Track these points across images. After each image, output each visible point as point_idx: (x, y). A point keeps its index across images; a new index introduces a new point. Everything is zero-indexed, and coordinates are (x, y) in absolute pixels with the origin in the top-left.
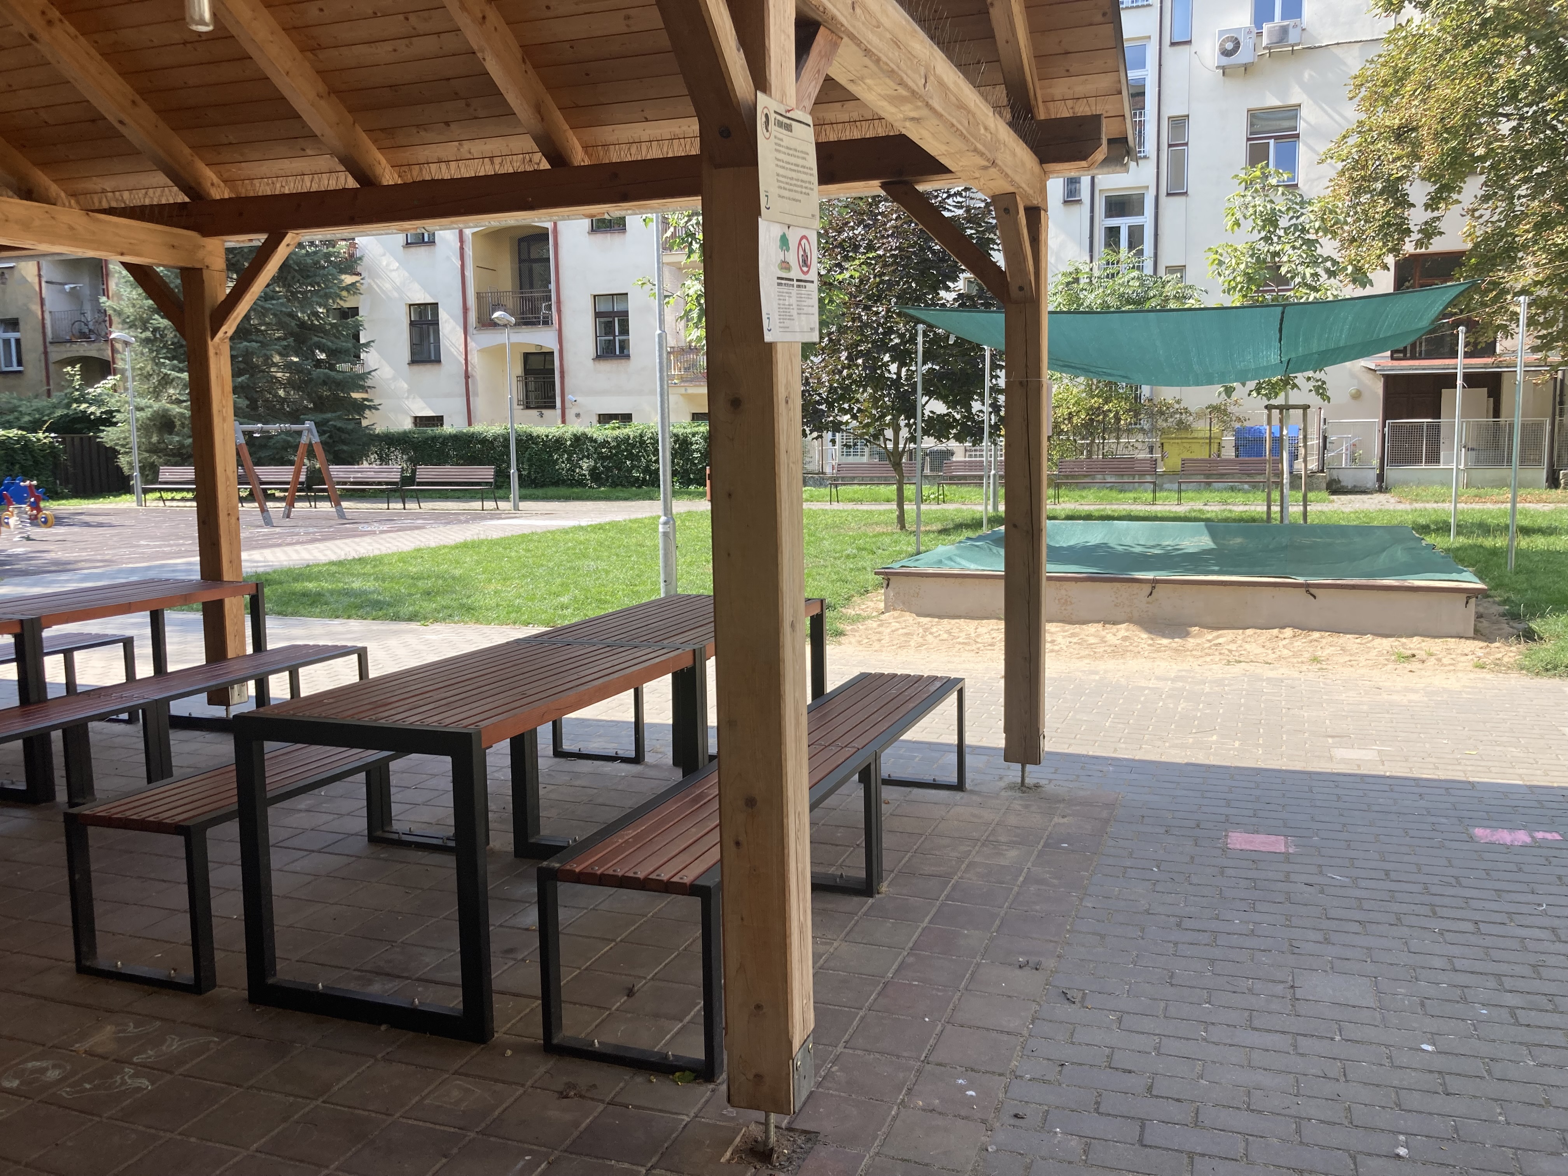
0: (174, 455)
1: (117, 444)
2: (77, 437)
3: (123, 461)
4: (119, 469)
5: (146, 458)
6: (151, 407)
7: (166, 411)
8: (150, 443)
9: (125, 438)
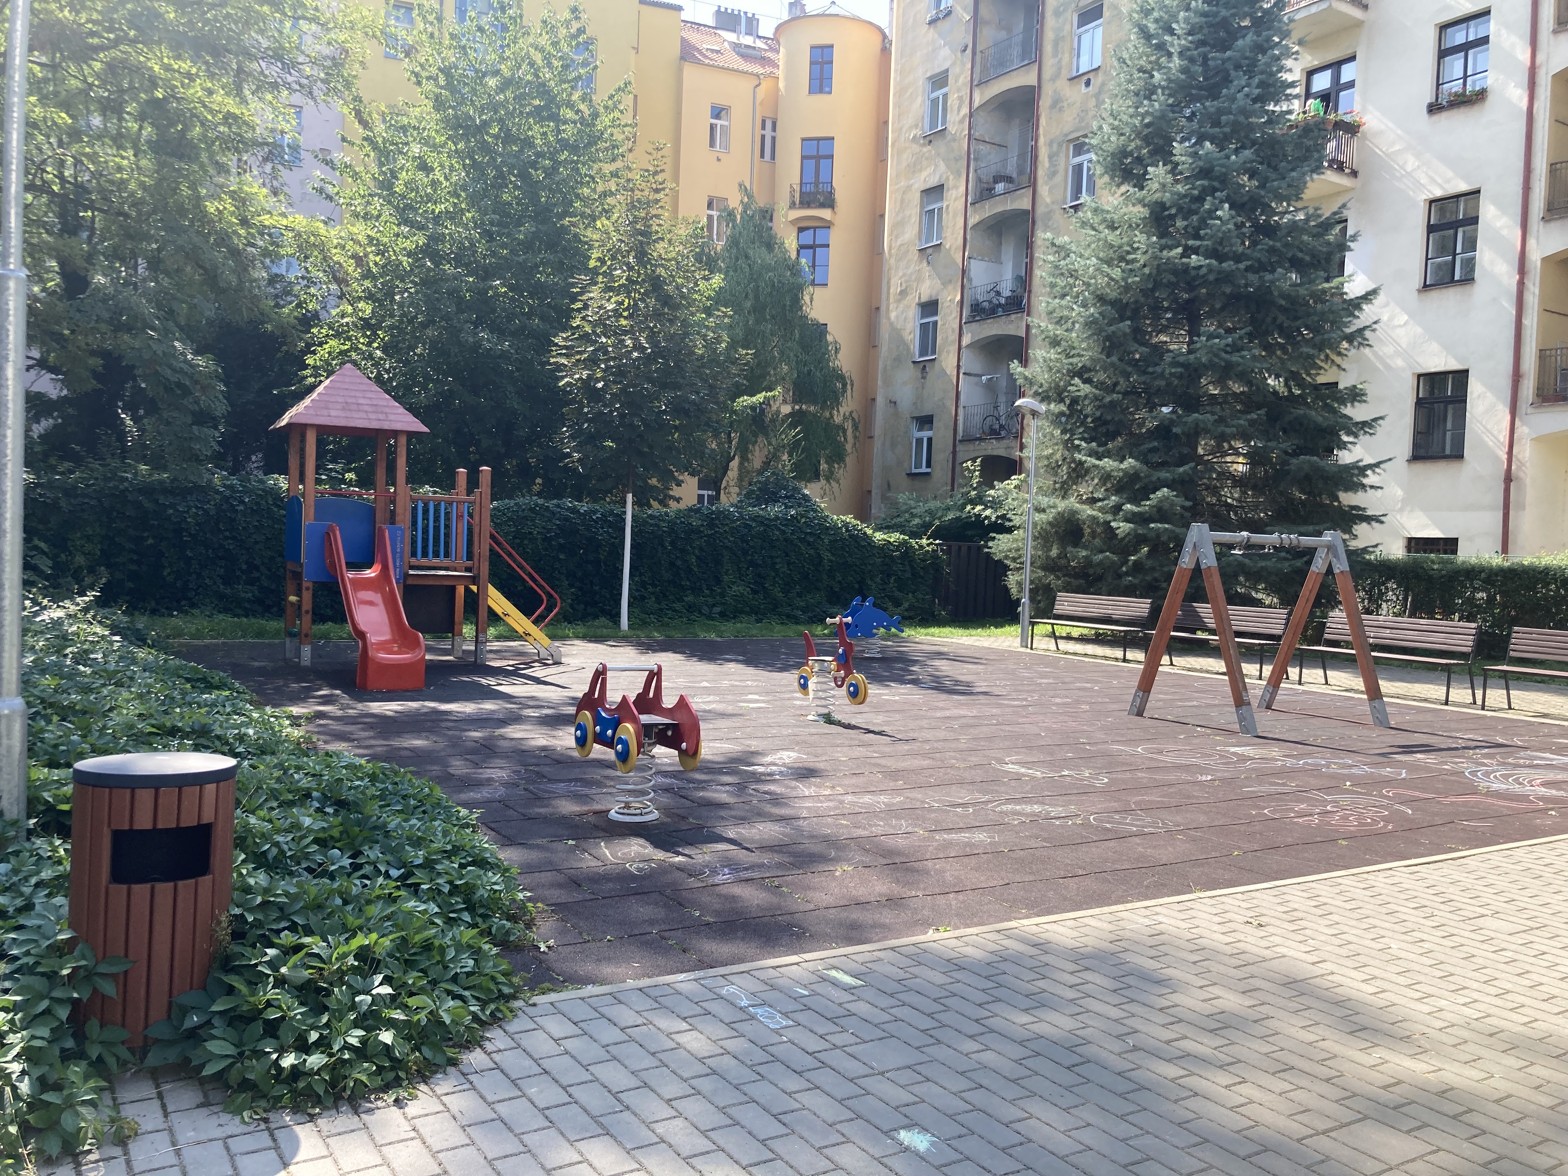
0: (1076, 576)
1: (1006, 557)
2: (965, 545)
3: (1012, 579)
4: (1007, 590)
5: (1040, 579)
6: (1054, 507)
7: (1074, 513)
8: (1048, 557)
9: (1018, 550)
